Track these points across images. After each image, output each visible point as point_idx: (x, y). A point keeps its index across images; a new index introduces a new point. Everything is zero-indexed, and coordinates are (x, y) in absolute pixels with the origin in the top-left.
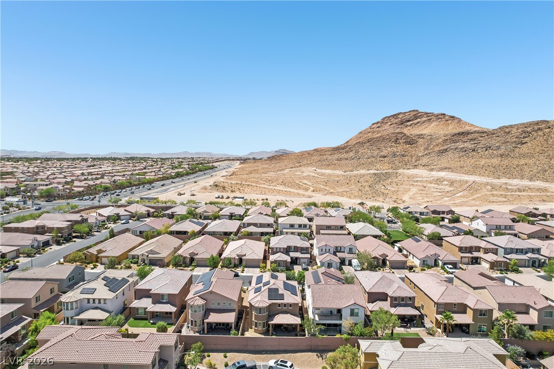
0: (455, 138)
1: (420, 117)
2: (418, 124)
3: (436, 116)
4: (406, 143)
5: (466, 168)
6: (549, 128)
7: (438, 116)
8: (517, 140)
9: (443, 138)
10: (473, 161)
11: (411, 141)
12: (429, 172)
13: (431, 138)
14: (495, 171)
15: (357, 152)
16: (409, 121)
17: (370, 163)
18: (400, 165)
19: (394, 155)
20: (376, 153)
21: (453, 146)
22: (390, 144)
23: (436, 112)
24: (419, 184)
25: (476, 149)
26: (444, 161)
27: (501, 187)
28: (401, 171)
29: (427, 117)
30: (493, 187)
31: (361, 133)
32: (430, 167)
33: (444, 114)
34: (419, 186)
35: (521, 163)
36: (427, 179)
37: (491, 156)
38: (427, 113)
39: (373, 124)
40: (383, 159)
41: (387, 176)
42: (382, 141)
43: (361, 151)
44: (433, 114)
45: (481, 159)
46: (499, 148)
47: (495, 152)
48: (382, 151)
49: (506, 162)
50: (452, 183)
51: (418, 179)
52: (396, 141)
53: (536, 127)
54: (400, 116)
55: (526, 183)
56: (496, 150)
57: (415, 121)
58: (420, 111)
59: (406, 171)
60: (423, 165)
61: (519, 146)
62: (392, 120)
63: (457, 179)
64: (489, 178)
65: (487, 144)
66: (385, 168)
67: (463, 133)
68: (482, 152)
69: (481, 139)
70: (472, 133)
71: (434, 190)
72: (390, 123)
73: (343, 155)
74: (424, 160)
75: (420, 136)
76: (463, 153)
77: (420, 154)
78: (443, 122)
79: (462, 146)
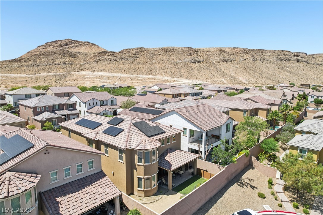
0: (100, 54)
1: (73, 43)
2: (73, 47)
3: (84, 43)
4: (71, 56)
5: (114, 70)
6: (146, 51)
7: (85, 43)
8: (134, 56)
9: (93, 54)
10: (116, 66)
11: (73, 56)
12: (92, 73)
13: (86, 55)
14: (129, 71)
15: (35, 61)
16: (66, 45)
17: (48, 69)
18: (70, 69)
19: (65, 63)
20: (51, 62)
21: (102, 58)
22: (60, 57)
23: (83, 41)
24: (88, 79)
25: (116, 60)
26: (100, 66)
27: (135, 78)
28: (73, 73)
29: (78, 43)
30: (132, 79)
31: (30, 52)
32: (92, 70)
33: (89, 42)
34: (90, 80)
35: (140, 67)
36: (93, 77)
37: (125, 64)
38: (78, 41)
39: (38, 47)
40: (58, 66)
41: (64, 76)
42: (54, 55)
43: (38, 61)
44: (82, 42)
45: (120, 65)
46: (127, 59)
47: (126, 61)
48: (55, 61)
49: (133, 66)
50: (109, 78)
51: (87, 77)
52: (64, 55)
53: (141, 50)
54: (60, 42)
55: (145, 76)
56: (126, 60)
57: (70, 46)
58: (72, 39)
59: (77, 73)
60: (87, 68)
61: (136, 58)
62: (54, 44)
63: (111, 76)
64: (128, 75)
65: (121, 57)
66: (60, 72)
67: (104, 52)
68: (120, 61)
69: (117, 54)
70: (109, 52)
71: (100, 82)
72: (53, 46)
73: (23, 64)
74: (87, 66)
75: (78, 53)
76: (110, 62)
77: (82, 64)
78: (89, 47)
79: (108, 58)
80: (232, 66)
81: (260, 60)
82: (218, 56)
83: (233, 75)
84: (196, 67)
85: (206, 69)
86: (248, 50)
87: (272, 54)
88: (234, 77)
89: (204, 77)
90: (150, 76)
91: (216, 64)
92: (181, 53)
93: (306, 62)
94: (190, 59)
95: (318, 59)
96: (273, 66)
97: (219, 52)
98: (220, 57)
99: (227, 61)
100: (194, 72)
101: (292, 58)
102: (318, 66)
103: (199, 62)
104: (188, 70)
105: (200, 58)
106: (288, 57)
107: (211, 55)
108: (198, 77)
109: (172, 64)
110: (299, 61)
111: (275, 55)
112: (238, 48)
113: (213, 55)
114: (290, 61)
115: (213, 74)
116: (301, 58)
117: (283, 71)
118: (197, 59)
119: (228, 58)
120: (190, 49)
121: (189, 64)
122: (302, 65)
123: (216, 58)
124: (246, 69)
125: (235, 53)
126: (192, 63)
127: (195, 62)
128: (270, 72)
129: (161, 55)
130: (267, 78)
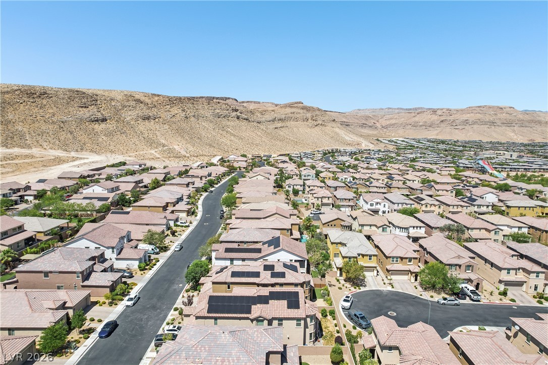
80: (157, 127)
81: (194, 116)
82: (133, 109)
83: (163, 142)
84: (102, 130)
85: (119, 133)
86: (175, 100)
87: (206, 107)
88: (166, 146)
89: (121, 148)
90: (16, 151)
91: (132, 123)
92: (65, 101)
93: (246, 119)
94: (88, 115)
95: (256, 114)
96: (211, 125)
97: (133, 103)
98: (137, 112)
99: (149, 119)
100: (100, 140)
101: (231, 114)
102: (259, 125)
103: (104, 120)
104: (90, 136)
105: (104, 113)
106: (226, 111)
107: (120, 108)
108: (112, 147)
109: (53, 123)
110: (239, 118)
111: (210, 108)
112: (158, 96)
113: (124, 106)
114: (230, 118)
115: (133, 142)
116: (240, 114)
117: (224, 133)
118: (99, 114)
119: (149, 114)
120: (80, 94)
121: (87, 124)
122: (243, 124)
123: (130, 113)
124: (180, 132)
125: (156, 104)
126: (93, 122)
127: (97, 121)
128: (211, 135)
129: (21, 103)
130: (210, 145)
